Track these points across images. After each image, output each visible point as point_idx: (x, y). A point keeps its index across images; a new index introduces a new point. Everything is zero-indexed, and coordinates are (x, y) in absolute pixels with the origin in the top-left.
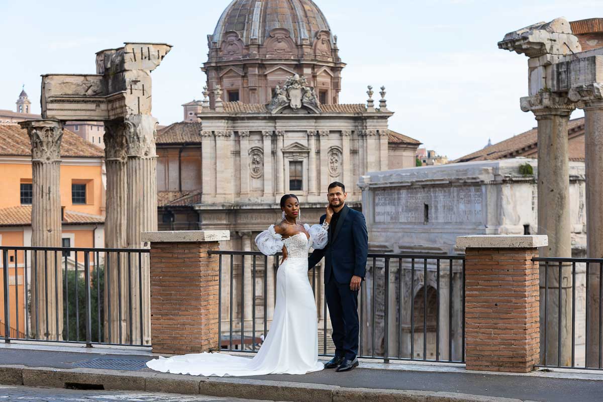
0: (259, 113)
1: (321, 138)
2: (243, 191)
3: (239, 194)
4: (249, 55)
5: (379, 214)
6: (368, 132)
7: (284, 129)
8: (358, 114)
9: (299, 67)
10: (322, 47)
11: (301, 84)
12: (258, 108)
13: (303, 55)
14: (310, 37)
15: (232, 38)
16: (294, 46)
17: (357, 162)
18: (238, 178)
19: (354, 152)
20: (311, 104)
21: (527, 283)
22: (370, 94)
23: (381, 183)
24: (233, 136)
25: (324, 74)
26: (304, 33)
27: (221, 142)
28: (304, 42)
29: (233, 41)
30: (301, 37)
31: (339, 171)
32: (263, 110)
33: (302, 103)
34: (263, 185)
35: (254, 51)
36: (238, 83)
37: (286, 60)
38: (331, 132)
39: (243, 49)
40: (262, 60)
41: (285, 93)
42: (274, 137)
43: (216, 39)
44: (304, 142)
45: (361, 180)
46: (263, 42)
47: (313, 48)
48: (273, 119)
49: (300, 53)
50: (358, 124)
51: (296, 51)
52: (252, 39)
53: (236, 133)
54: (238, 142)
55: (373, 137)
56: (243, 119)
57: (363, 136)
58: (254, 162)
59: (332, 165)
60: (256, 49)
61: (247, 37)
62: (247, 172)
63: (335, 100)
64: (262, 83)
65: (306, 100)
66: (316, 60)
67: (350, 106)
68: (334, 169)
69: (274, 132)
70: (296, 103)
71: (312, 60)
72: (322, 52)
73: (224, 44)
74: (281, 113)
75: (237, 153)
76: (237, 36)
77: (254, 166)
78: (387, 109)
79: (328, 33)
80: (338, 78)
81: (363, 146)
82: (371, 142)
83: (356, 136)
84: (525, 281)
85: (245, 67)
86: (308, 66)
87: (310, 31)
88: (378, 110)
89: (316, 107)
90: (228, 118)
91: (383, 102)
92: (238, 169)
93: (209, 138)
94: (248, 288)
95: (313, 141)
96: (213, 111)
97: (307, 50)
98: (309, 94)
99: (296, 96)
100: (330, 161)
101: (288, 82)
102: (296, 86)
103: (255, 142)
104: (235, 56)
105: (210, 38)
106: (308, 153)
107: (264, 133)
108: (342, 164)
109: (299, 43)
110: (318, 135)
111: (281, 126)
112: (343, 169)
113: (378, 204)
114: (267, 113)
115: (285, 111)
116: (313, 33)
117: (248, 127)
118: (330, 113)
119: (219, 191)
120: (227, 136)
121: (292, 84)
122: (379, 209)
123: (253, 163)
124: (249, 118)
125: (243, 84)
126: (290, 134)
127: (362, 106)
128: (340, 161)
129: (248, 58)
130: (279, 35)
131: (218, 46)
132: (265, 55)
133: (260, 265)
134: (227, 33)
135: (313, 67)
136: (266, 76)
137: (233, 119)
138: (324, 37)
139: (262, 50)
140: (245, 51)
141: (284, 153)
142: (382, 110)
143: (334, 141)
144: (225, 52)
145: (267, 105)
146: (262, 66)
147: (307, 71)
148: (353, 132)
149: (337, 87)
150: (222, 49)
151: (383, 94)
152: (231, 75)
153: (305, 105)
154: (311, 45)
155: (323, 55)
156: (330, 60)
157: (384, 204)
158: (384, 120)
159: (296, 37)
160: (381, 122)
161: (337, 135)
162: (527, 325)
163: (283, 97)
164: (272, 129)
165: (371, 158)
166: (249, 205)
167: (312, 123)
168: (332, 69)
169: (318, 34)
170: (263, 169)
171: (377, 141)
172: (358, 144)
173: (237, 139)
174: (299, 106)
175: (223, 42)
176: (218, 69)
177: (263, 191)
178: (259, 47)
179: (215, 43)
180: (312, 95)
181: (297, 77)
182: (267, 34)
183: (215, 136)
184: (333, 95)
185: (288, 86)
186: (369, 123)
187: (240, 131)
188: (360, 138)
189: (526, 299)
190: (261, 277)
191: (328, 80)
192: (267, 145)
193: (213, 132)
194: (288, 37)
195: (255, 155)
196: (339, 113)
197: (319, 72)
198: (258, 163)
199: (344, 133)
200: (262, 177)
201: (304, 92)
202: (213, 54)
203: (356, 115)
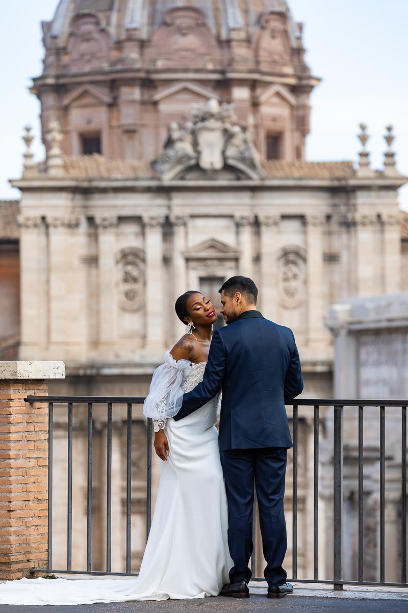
0: (136, 179)
1: (264, 229)
2: (104, 337)
3: (95, 343)
4: (121, 61)
5: (368, 383)
6: (358, 216)
7: (188, 211)
8: (339, 179)
9: (223, 85)
10: (271, 45)
11: (221, 118)
12: (134, 169)
13: (231, 61)
14: (247, 25)
15: (87, 27)
16: (214, 42)
17: (337, 278)
18: (94, 311)
19: (331, 258)
20: (243, 159)
21: (13, 437)
22: (363, 139)
23: (371, 320)
24: (84, 226)
25: (276, 100)
26: (234, 17)
27: (59, 237)
28: (234, 35)
29: (90, 33)
30: (227, 24)
31: (299, 296)
32: (144, 173)
33: (225, 158)
34: (145, 325)
35: (132, 54)
36: (99, 118)
37: (197, 71)
38: (285, 217)
39: (110, 49)
40: (148, 72)
41: (189, 138)
42: (168, 227)
43: (57, 29)
44: (228, 238)
45: (333, 314)
46: (151, 34)
47: (253, 45)
48: (166, 191)
49: (227, 56)
50: (340, 200)
51: (217, 53)
52: (128, 30)
53: (91, 220)
54: (94, 237)
55: (370, 228)
56: (104, 191)
57: (349, 225)
58: (128, 278)
59: (286, 284)
60: (137, 49)
61: (119, 26)
62: (112, 299)
63: (299, 152)
64: (149, 118)
65: (231, 152)
66: (257, 71)
67: (322, 165)
68: (289, 293)
69: (167, 218)
70: (211, 158)
71: (251, 71)
72: (271, 53)
73: (72, 40)
74: (182, 178)
75: (92, 261)
76: (97, 23)
77: (127, 287)
78: (396, 171)
79: (283, 16)
80: (305, 108)
81: (348, 247)
82: (365, 237)
83: (334, 226)
84: (10, 433)
85: (114, 85)
86: (242, 82)
87: (246, 12)
88: (380, 174)
89: (252, 165)
90: (74, 190)
91: (390, 155)
92: (95, 293)
93: (35, 231)
94: (117, 536)
95: (247, 235)
96: (43, 175)
97: (240, 51)
98: (238, 140)
99: (211, 145)
100: (281, 276)
101: (196, 116)
102: (212, 123)
103: (129, 238)
104: (94, 65)
105: (46, 27)
106: (237, 260)
107: (146, 220)
108: (306, 282)
109: (224, 36)
110: (256, 224)
111: (180, 205)
112: (307, 293)
113: (365, 364)
114: (153, 178)
115: (191, 175)
116: (253, 17)
117: (115, 206)
118: (282, 178)
119: (55, 337)
120: (72, 226)
121: (203, 119)
122: (368, 373)
123: (126, 280)
124: (117, 190)
125: (109, 120)
126: (200, 222)
127: (347, 165)
128: (301, 277)
129: (119, 67)
130: (184, 20)
131: (61, 43)
132: (154, 61)
133: (138, 489)
134: (78, 18)
135: (253, 85)
136: (155, 104)
137: (84, 191)
138: (275, 24)
139: (150, 52)
140: (115, 54)
141: (188, 260)
142: (389, 172)
143: (290, 236)
144: (75, 55)
145: (154, 164)
146: (148, 84)
147: (241, 94)
148: (328, 218)
149: (302, 125)
150: (70, 49)
151: (389, 140)
152: (86, 100)
153: (231, 162)
154: (248, 41)
155: (274, 62)
156: (288, 70)
157: (378, 364)
158: (391, 193)
159: (218, 25)
160: (386, 197)
161: (295, 225)
162: (13, 503)
163: (185, 147)
164: (162, 212)
165: (366, 271)
166: (116, 365)
167: (245, 199)
168: (294, 89)
169: (264, 19)
170: (144, 293)
171: (378, 236)
172: (340, 242)
173: (92, 231)
174: (218, 164)
175: (72, 34)
176: (60, 89)
177: (144, 337)
178: (143, 44)
179: (54, 37)
180: (245, 142)
181: (213, 105)
182: (158, 19)
183: (47, 226)
184: (296, 142)
185: (195, 123)
186: (362, 199)
187: (99, 215)
188: (344, 229)
189: (12, 461)
190: (139, 513)
191: (284, 112)
192: (154, 243)
193: (43, 218)
194: (200, 26)
195: (128, 263)
196: (300, 179)
197: (265, 95)
198: (135, 280)
199: (309, 219)
200: (142, 309)
201: (228, 136)
202: (52, 59)
203: (336, 183)
